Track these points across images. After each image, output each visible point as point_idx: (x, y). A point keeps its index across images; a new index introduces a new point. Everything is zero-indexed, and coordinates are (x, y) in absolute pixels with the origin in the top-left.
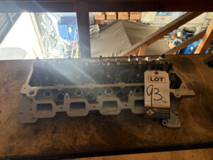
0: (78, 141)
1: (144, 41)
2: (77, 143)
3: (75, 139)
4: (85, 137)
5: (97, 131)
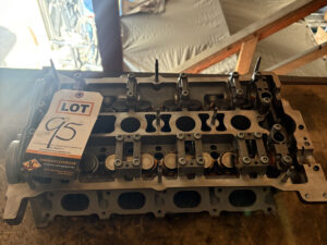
1: (252, 28)
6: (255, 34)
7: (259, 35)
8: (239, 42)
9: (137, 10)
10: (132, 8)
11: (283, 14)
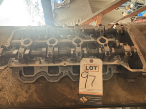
0: (19, 99)
1: (101, 11)
2: (18, 101)
3: (17, 96)
4: (25, 95)
5: (36, 91)
6: (102, 13)
7: (103, 13)
8: (96, 16)
9: (60, 7)
10: (58, 6)
11: (111, 5)
